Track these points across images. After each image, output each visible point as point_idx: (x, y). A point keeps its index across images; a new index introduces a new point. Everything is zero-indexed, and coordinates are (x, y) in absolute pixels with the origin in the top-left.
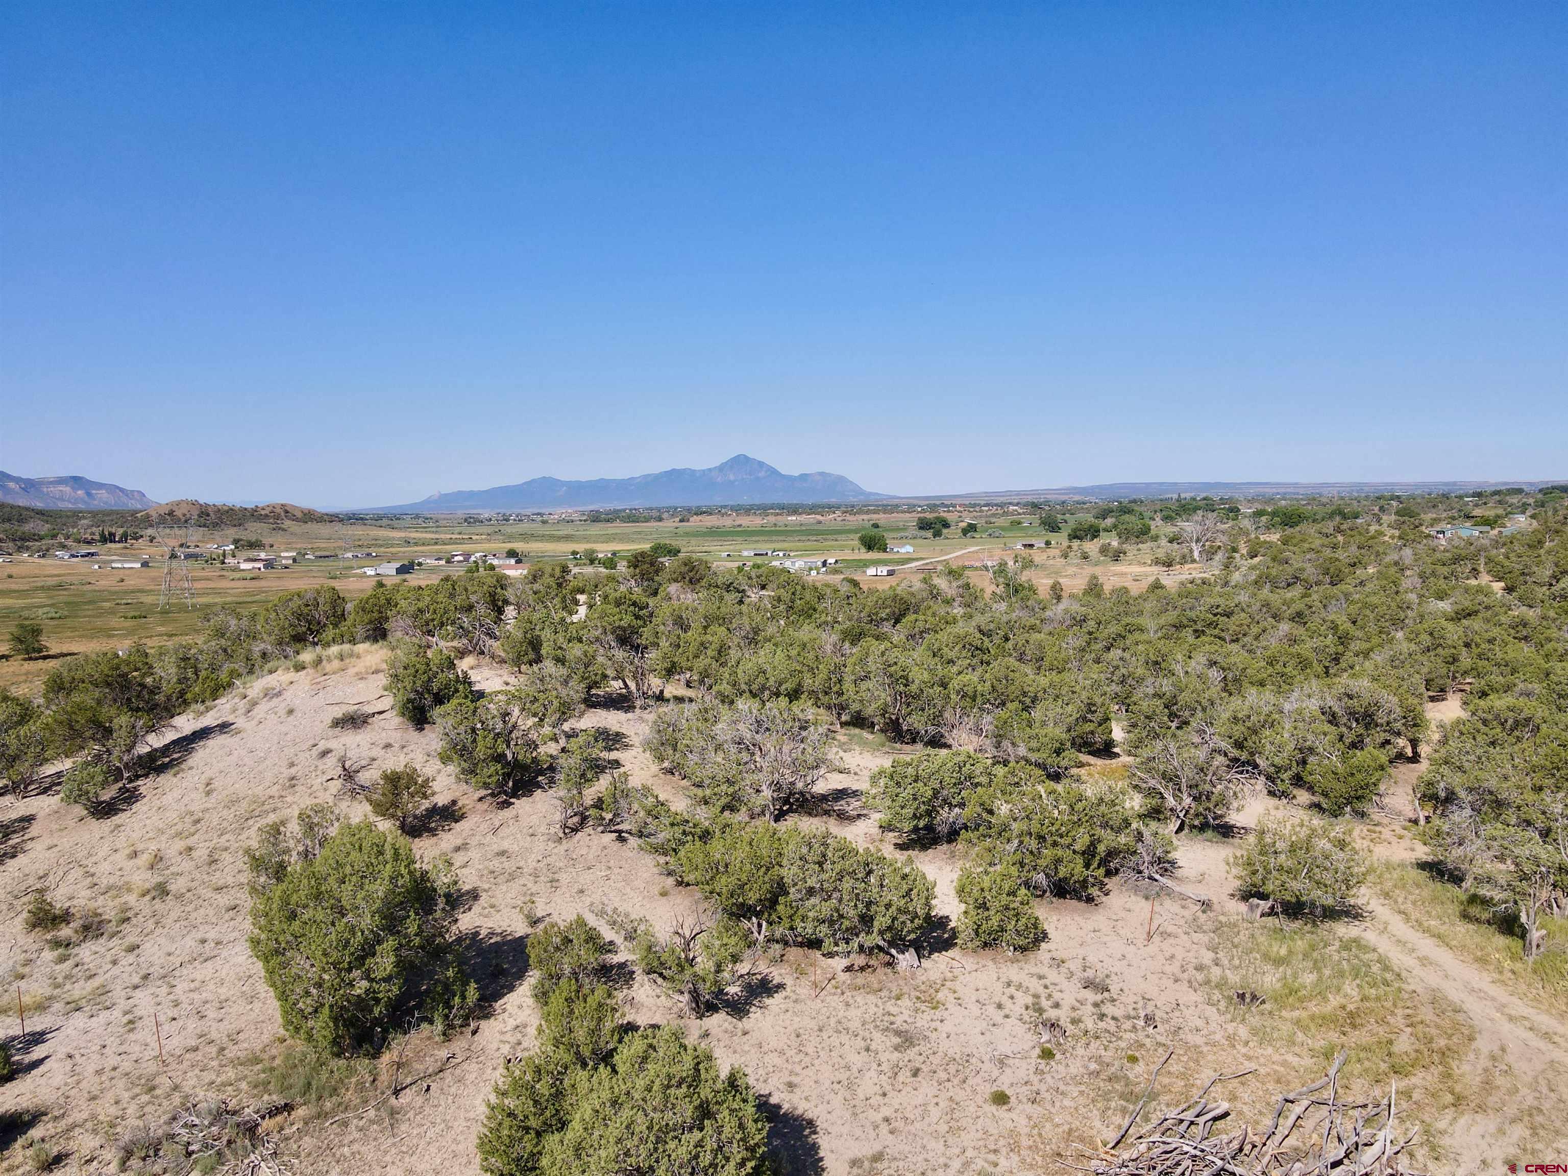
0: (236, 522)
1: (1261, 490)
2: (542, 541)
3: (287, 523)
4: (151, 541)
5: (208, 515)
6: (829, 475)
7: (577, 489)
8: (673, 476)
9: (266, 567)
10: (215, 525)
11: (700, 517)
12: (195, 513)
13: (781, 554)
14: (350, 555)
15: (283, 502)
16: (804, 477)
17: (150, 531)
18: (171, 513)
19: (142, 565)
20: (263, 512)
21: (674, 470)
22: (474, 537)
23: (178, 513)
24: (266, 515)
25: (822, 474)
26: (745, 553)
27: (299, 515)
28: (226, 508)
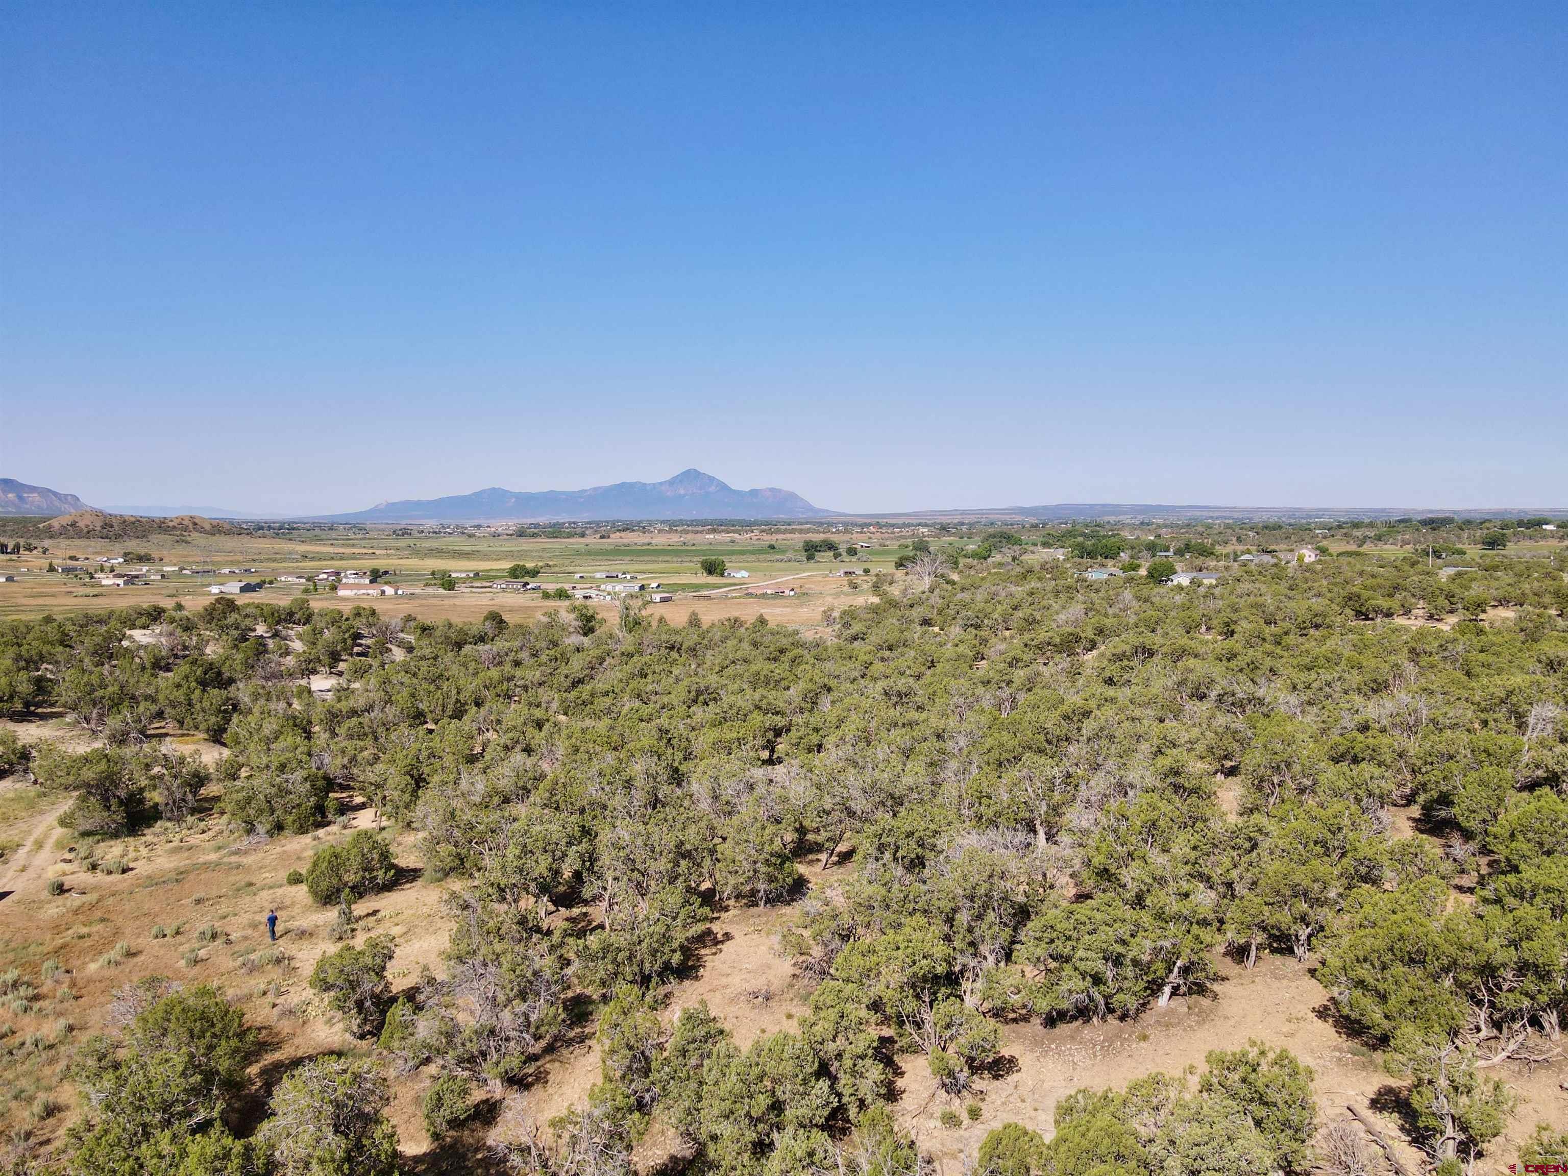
0: (139, 534)
1: (1199, 514)
2: (441, 558)
3: (195, 535)
4: (44, 553)
5: (112, 526)
6: (780, 491)
7: (526, 500)
8: (624, 490)
9: (126, 583)
10: (118, 537)
11: (622, 534)
12: (98, 525)
13: (628, 577)
14: (227, 571)
15: (193, 514)
16: (754, 493)
17: (47, 543)
18: (73, 524)
19: (7, 580)
20: (171, 524)
21: (623, 484)
22: (377, 552)
23: (81, 524)
24: (174, 527)
25: (772, 490)
26: (598, 575)
27: (208, 527)
28: (133, 519)
